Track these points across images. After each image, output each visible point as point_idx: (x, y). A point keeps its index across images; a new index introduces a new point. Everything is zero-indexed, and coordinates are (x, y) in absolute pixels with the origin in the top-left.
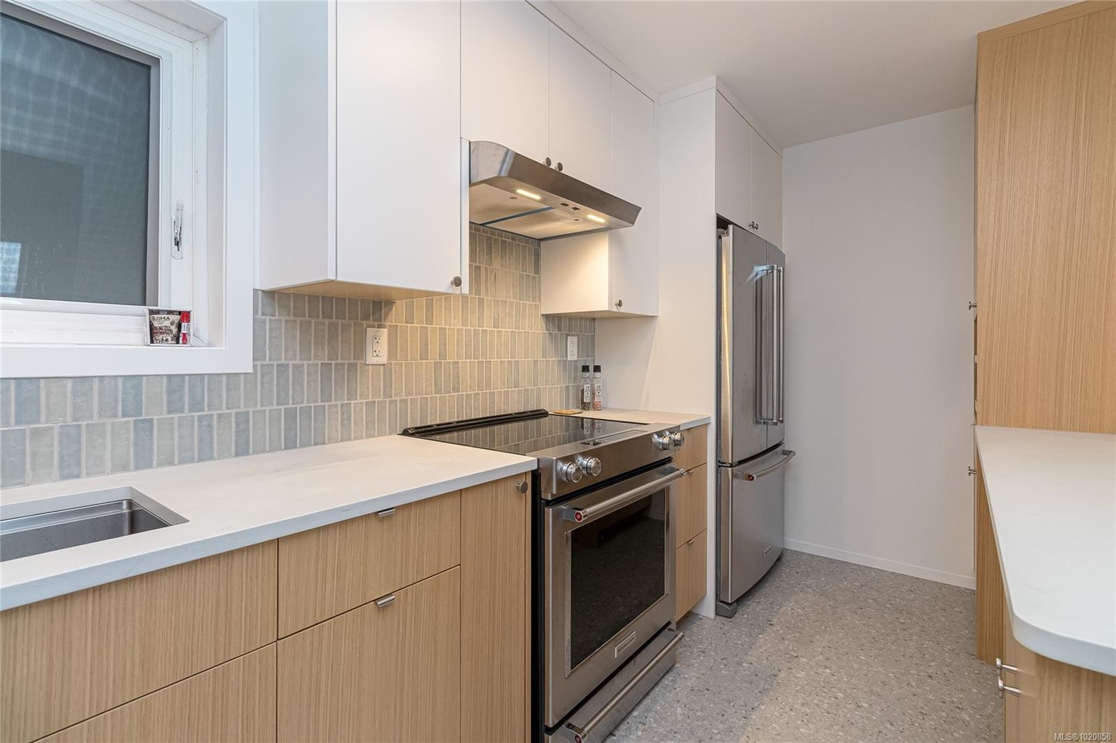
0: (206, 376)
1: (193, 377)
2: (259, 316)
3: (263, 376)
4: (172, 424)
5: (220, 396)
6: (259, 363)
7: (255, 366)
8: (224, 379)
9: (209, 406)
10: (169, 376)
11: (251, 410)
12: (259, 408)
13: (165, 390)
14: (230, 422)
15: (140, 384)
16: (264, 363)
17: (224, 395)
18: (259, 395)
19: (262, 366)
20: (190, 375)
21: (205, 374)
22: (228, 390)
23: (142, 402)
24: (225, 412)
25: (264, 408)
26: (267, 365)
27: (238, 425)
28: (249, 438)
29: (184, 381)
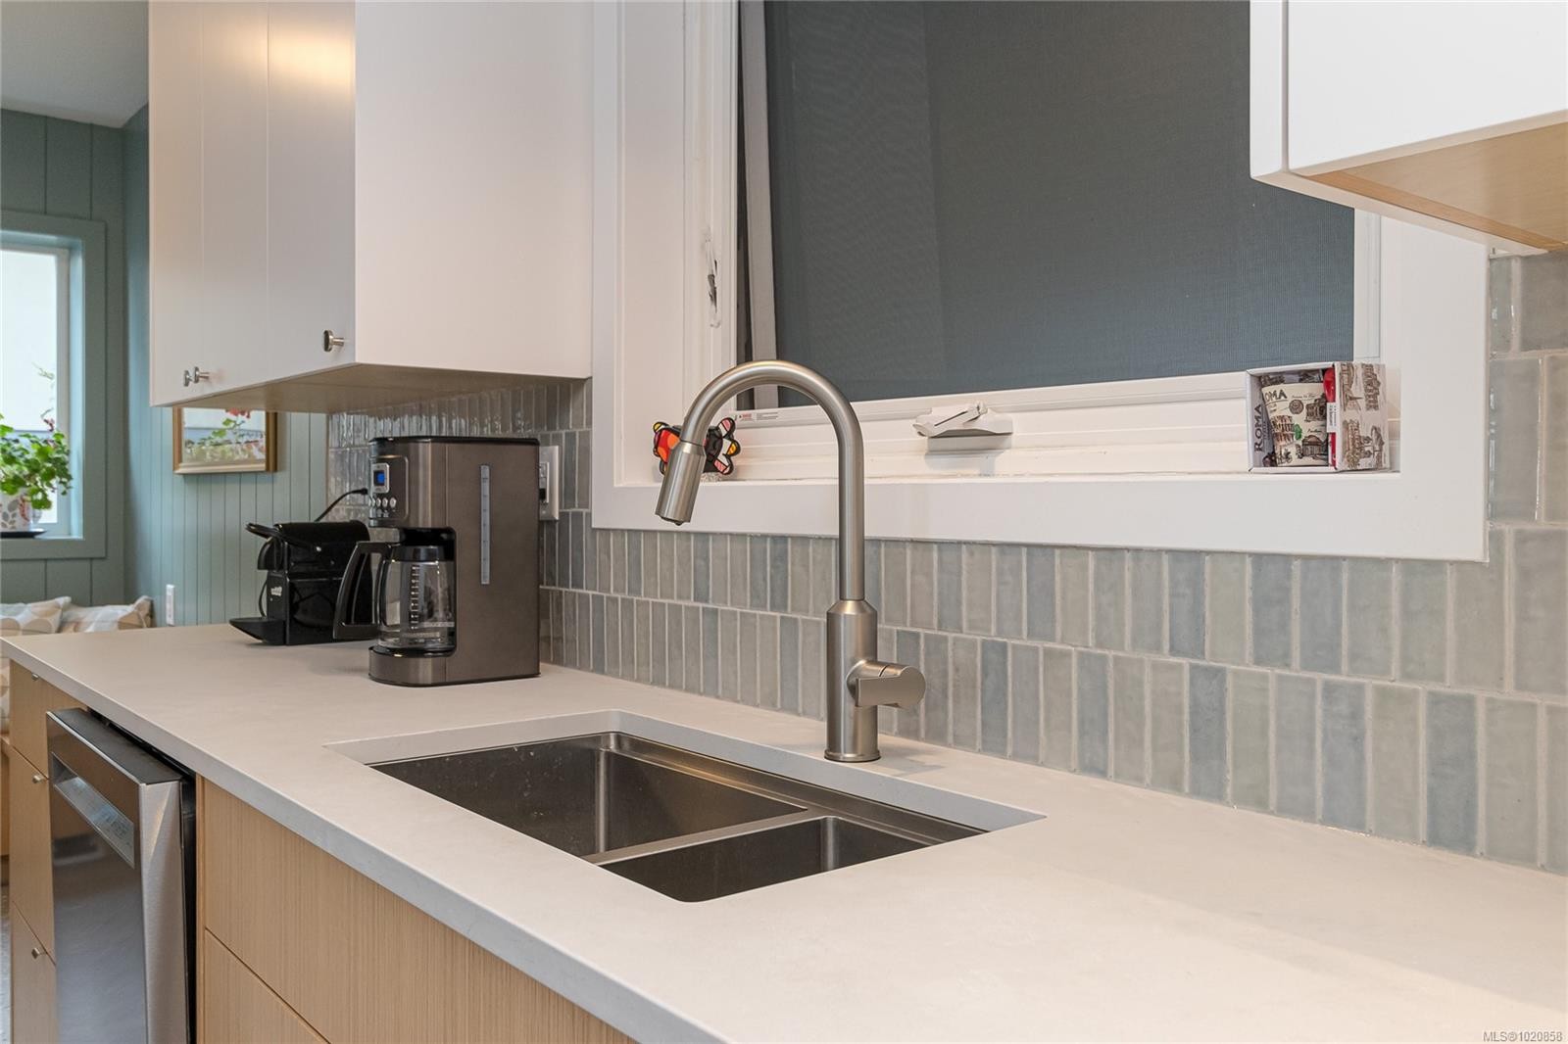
0: (1345, 564)
1: (1314, 563)
2: (1515, 354)
3: (1525, 574)
4: (1264, 690)
5: (1384, 630)
6: (1508, 529)
7: (1494, 539)
8: (1395, 574)
9: (1354, 657)
10: (1259, 558)
11: (1481, 695)
12: (1509, 692)
13: (1248, 594)
14: (1414, 720)
15: (1199, 572)
16: (1529, 527)
17: (1395, 629)
18: (1509, 644)
19: (1522, 539)
20: (1306, 558)
21: (1344, 558)
22: (1407, 614)
23: (1204, 621)
24: (1397, 684)
25: (1527, 697)
26: (1546, 537)
27: (1437, 735)
28: (1473, 793)
29: (1288, 575)
